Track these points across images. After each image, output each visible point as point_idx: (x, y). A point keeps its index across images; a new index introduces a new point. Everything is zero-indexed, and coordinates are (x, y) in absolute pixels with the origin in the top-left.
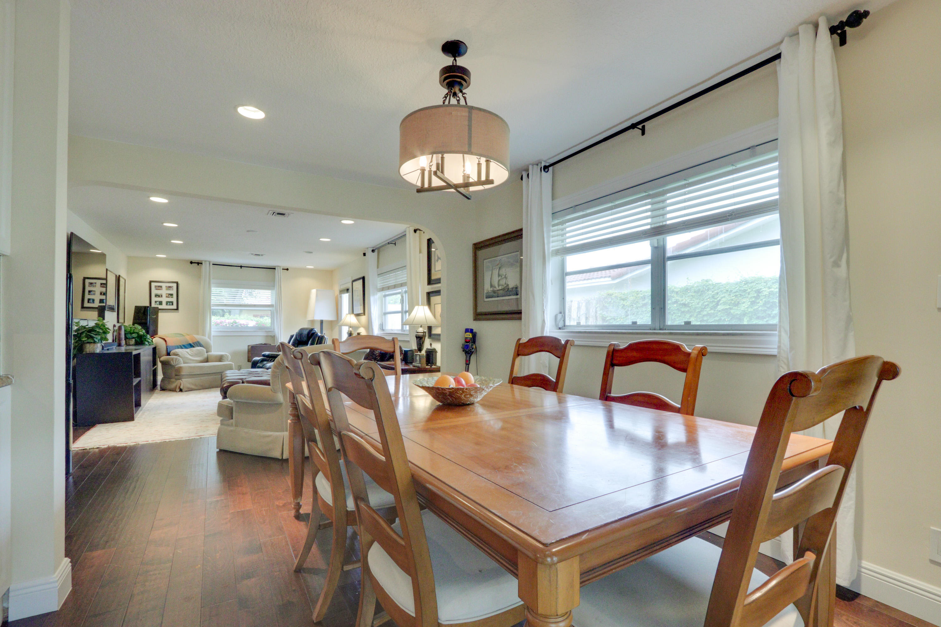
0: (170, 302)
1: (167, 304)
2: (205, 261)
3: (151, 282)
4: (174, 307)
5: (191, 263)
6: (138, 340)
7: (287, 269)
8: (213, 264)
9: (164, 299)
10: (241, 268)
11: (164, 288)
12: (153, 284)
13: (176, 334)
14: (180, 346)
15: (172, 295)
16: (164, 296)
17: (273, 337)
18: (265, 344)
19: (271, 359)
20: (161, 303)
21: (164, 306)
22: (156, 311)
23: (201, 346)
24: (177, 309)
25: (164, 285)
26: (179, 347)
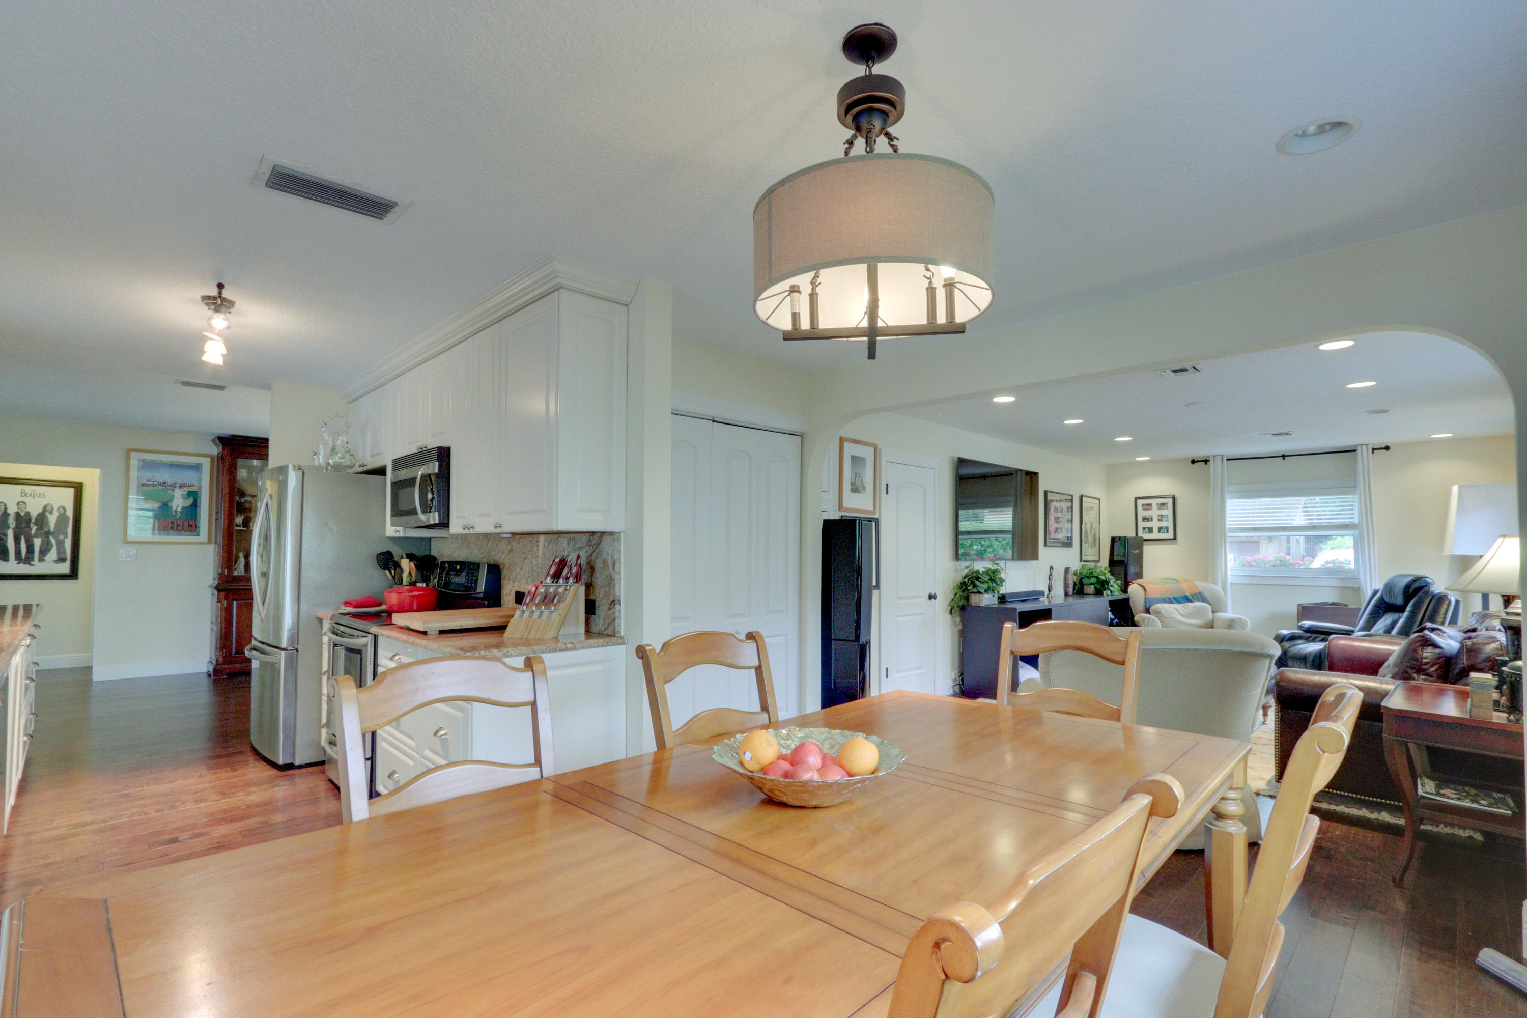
0: (1163, 528)
1: (1159, 531)
2: (1214, 456)
3: (1137, 499)
4: (1171, 535)
5: (1193, 462)
6: (1098, 587)
7: (1387, 448)
8: (1228, 460)
10: (1284, 459)
11: (1155, 506)
12: (1140, 502)
13: (1167, 579)
14: (1169, 599)
15: (1166, 517)
16: (1155, 519)
17: (1356, 590)
18: (1333, 604)
20: (1150, 530)
21: (1155, 535)
22: (1139, 543)
23: (1204, 601)
24: (1175, 538)
25: (1154, 502)
26: (1167, 600)
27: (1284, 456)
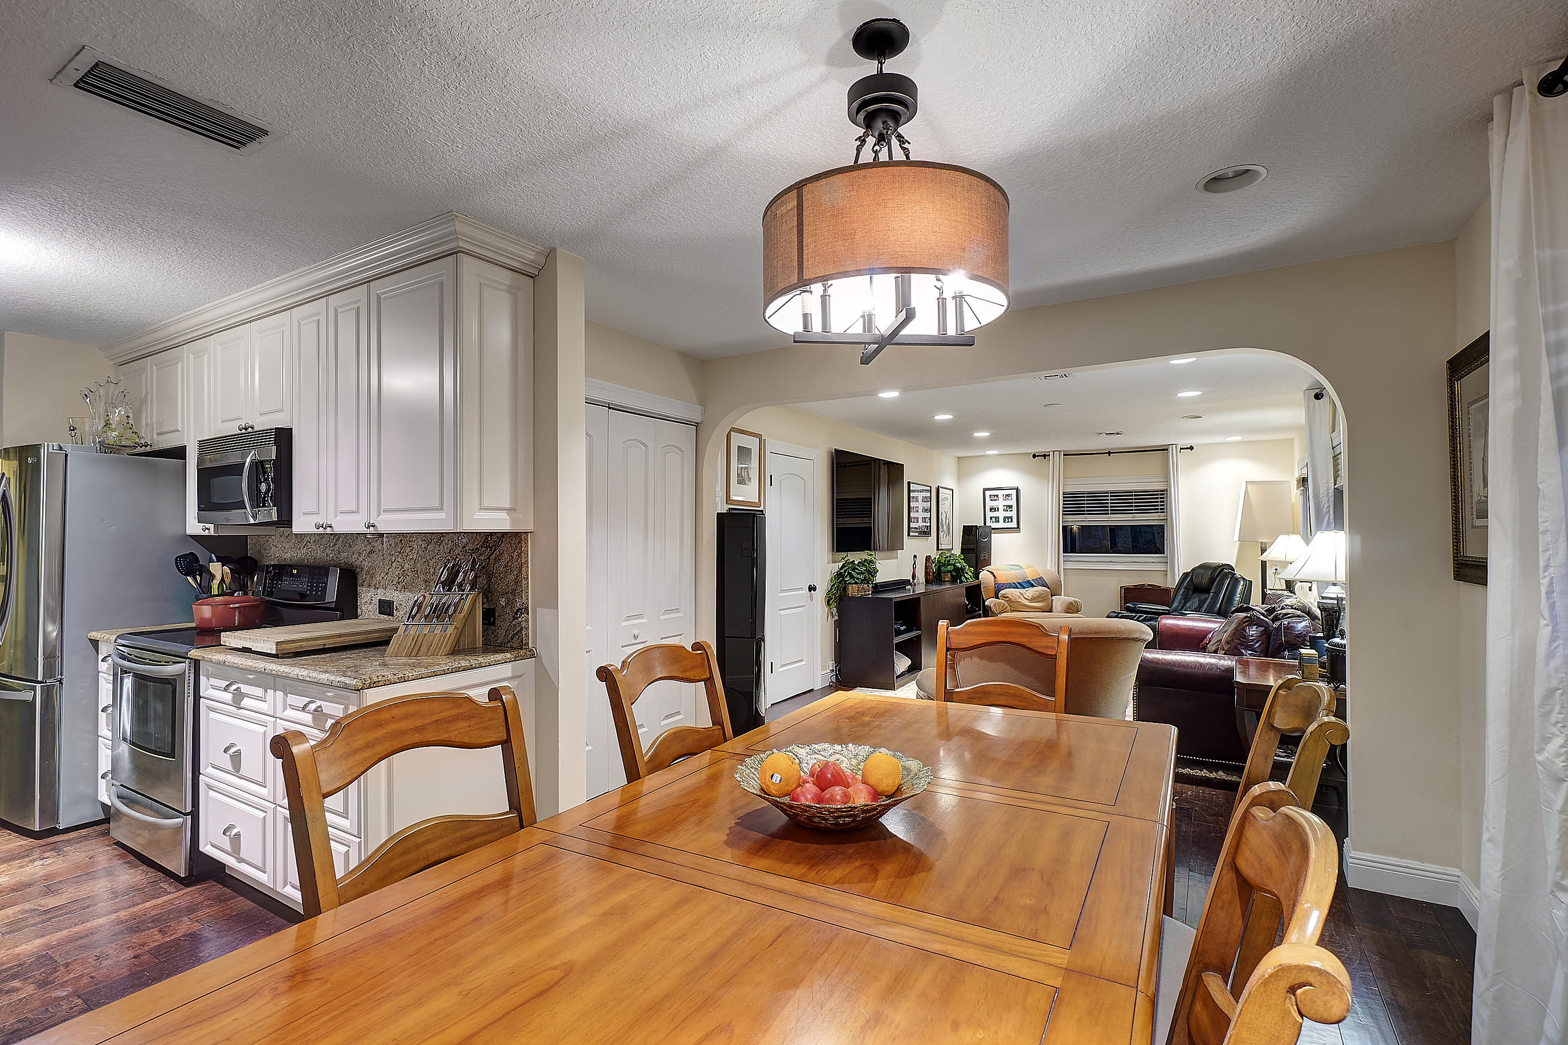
0: (1008, 518)
1: (1005, 521)
2: (1052, 451)
3: (985, 490)
4: (1014, 525)
5: (1034, 456)
6: (954, 574)
7: (1191, 448)
8: (1065, 455)
9: (1001, 514)
10: (1109, 455)
11: (1001, 497)
12: (988, 493)
13: (1010, 565)
14: (1015, 583)
15: (1011, 507)
16: (1001, 508)
17: (1164, 573)
18: (1149, 586)
20: (997, 519)
21: (1001, 524)
22: (991, 531)
23: (1043, 584)
24: (1018, 527)
25: (1000, 493)
26: (1013, 584)
27: (1109, 453)
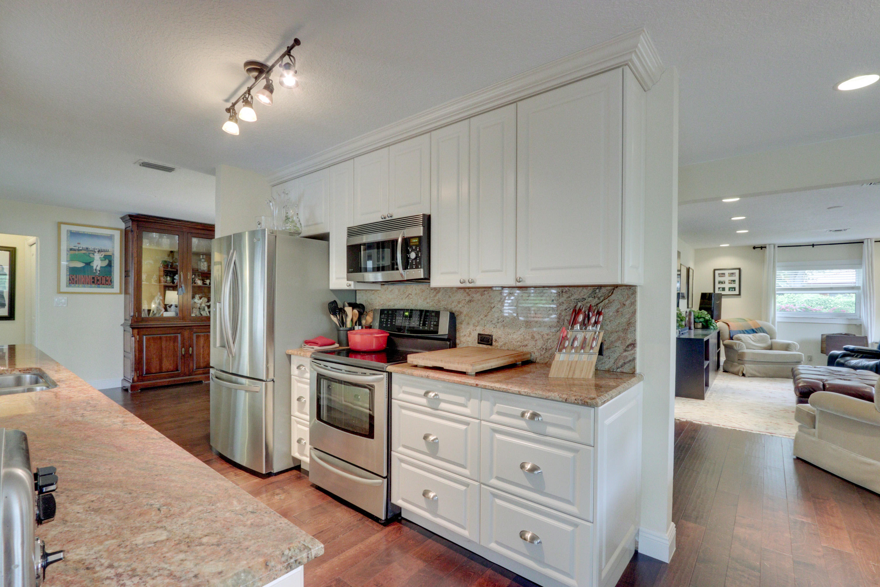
0: (732, 288)
1: (729, 290)
2: (769, 244)
3: (715, 270)
4: (737, 292)
5: (754, 248)
6: (704, 324)
8: (778, 247)
9: (727, 286)
10: (813, 247)
11: (727, 275)
12: (717, 272)
13: (738, 319)
14: (743, 331)
15: (734, 281)
16: (727, 282)
17: (858, 326)
18: (845, 334)
19: (856, 354)
20: (724, 289)
21: (727, 292)
22: (720, 296)
23: (764, 332)
24: (740, 294)
25: (726, 272)
26: (742, 332)
27: (813, 245)
